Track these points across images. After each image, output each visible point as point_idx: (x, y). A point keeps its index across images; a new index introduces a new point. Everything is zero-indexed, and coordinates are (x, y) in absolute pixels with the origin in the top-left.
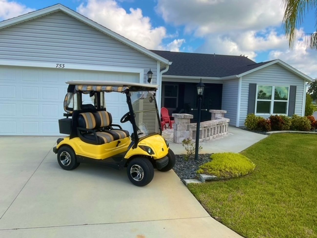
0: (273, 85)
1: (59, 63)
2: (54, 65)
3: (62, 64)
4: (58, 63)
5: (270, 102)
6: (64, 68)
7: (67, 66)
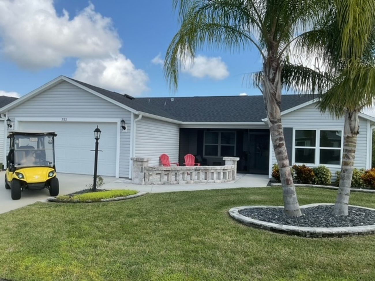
0: (318, 129)
1: (64, 118)
2: (60, 120)
3: (65, 118)
4: (62, 118)
5: (314, 150)
6: (67, 121)
7: (69, 120)
